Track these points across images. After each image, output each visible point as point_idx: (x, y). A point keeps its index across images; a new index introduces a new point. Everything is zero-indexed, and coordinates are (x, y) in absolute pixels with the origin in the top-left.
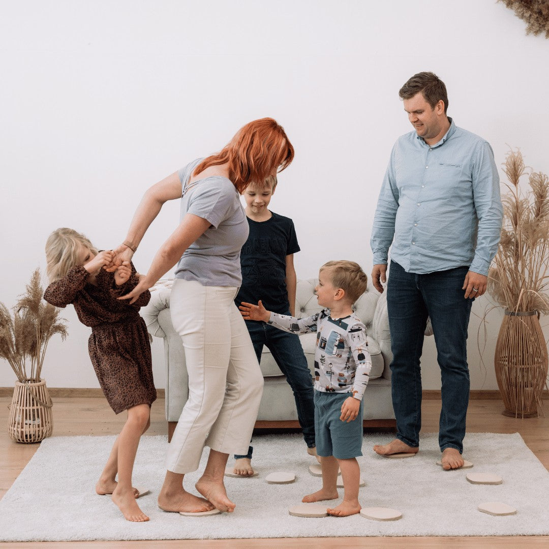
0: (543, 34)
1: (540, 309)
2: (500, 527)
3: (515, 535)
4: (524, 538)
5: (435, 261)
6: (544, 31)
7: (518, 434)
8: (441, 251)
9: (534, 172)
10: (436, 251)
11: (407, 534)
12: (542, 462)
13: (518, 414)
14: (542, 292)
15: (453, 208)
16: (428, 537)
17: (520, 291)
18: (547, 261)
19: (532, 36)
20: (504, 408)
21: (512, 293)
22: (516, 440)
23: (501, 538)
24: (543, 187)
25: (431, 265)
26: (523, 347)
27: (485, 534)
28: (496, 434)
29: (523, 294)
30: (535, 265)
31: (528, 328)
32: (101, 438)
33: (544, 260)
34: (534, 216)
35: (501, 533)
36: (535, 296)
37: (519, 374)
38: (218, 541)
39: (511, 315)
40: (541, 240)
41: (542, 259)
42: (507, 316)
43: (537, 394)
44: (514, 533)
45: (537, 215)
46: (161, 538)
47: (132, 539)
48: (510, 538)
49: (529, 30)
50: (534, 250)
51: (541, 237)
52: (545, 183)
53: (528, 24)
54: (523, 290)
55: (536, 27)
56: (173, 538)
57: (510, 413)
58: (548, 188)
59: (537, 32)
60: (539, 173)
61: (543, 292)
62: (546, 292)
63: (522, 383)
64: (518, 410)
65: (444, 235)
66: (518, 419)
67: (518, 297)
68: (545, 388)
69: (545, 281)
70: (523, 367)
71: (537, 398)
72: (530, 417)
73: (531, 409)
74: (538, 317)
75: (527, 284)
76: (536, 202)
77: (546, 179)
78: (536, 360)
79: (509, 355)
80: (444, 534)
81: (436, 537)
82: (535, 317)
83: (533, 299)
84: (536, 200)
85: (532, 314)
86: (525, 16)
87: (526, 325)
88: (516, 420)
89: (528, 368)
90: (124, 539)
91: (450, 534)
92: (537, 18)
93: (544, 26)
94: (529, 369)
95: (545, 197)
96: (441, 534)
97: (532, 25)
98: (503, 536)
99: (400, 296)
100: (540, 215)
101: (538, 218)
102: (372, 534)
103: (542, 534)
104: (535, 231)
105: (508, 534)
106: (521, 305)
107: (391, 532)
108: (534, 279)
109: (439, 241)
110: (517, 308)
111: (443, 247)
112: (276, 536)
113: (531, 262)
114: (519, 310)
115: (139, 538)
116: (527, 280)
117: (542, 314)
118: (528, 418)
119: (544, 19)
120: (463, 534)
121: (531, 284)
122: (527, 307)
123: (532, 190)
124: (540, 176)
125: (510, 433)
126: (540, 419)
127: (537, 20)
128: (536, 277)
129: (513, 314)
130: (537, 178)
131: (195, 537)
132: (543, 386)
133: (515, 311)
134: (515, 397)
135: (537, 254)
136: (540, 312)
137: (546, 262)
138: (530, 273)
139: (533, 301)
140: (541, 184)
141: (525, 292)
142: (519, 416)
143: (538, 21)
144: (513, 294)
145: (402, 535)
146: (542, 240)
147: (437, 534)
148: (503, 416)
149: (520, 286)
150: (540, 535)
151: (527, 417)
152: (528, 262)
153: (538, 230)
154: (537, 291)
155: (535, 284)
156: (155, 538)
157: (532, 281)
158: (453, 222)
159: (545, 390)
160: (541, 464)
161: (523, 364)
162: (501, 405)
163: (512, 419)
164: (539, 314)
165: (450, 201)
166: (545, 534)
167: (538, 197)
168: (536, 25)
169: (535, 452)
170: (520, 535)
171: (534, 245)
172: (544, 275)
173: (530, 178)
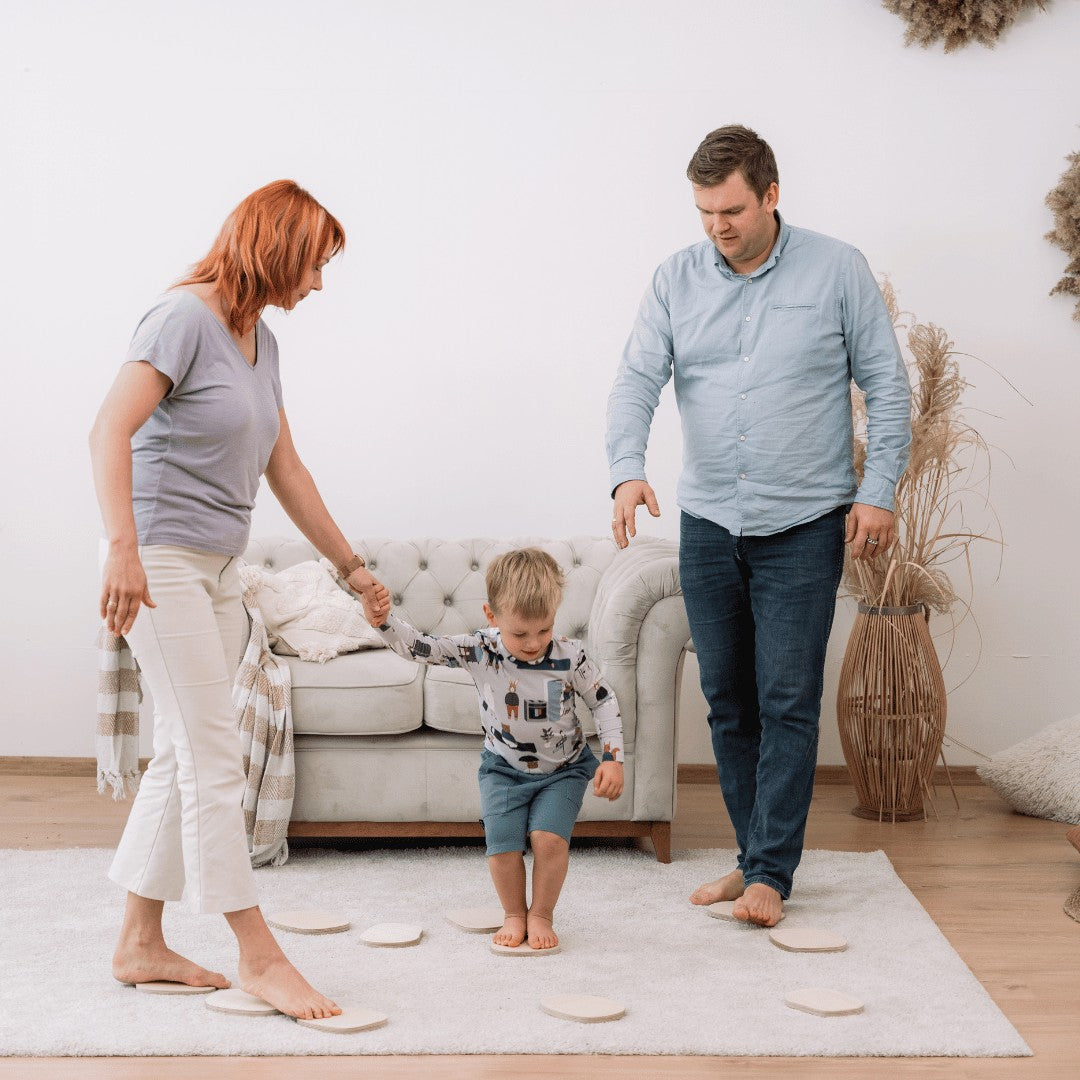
0: (941, 43)
1: (931, 601)
2: (832, 1038)
3: (863, 1054)
4: (883, 1061)
5: (789, 505)
6: (940, 38)
7: (881, 854)
8: (799, 483)
9: (919, 322)
10: (790, 485)
11: (641, 1051)
12: (928, 909)
13: (884, 814)
14: (933, 568)
15: (812, 394)
16: (684, 1058)
17: (890, 563)
18: (943, 503)
19: (917, 49)
20: (855, 802)
21: (873, 569)
22: (876, 865)
23: (835, 1061)
24: (936, 353)
25: (784, 515)
26: (894, 678)
27: (802, 1053)
28: (836, 853)
29: (894, 571)
30: (920, 513)
31: (906, 640)
32: (43, 854)
33: (937, 502)
34: (918, 412)
35: (835, 1051)
36: (920, 574)
37: (887, 734)
38: (260, 1059)
39: (871, 613)
40: (932, 462)
41: (934, 499)
42: (863, 615)
43: (922, 773)
44: (862, 1051)
45: (925, 410)
46: (145, 1053)
47: (87, 1053)
48: (853, 1061)
49: (911, 35)
50: (918, 482)
51: (932, 455)
52: (941, 346)
53: (908, 23)
54: (894, 562)
55: (925, 30)
56: (168, 1053)
57: (868, 811)
58: (946, 355)
59: (927, 40)
60: (928, 326)
61: (937, 567)
62: (942, 568)
63: (892, 750)
64: (885, 806)
65: (802, 451)
66: (885, 824)
67: (885, 578)
68: (940, 762)
69: (939, 545)
70: (894, 717)
71: (923, 781)
72: (909, 820)
73: (910, 803)
74: (927, 618)
75: (903, 550)
76: (922, 384)
77: (943, 339)
78: (921, 703)
79: (866, 694)
80: (717, 1051)
81: (700, 1058)
82: (919, 617)
83: (916, 580)
84: (923, 380)
85: (913, 611)
86: (903, 9)
87: (902, 635)
88: (880, 824)
89: (905, 721)
90: (70, 1053)
91: (731, 1052)
92: (927, 10)
93: (941, 27)
94: (908, 722)
95: (942, 375)
96: (710, 1050)
97: (918, 26)
98: (838, 1057)
99: (705, 577)
100: (931, 410)
101: (925, 417)
102: (570, 1050)
103: (918, 1053)
104: (919, 442)
105: (848, 1053)
106: (890, 593)
107: (608, 1045)
108: (917, 540)
109: (793, 465)
110: (882, 600)
111: (801, 474)
112: (375, 1052)
113: (911, 506)
114: (886, 604)
115: (101, 1053)
116: (903, 542)
117: (933, 612)
118: (904, 821)
119: (941, 12)
120: (756, 1052)
121: (912, 549)
122: (903, 598)
123: (915, 360)
124: (931, 330)
125: (867, 850)
126: (928, 824)
127: (927, 14)
128: (923, 537)
129: (873, 611)
130: (924, 335)
131: (212, 1053)
132: (935, 758)
133: (879, 604)
134: (878, 780)
135: (923, 489)
136: (930, 607)
137: (942, 507)
138: (909, 529)
139: (915, 585)
140: (933, 348)
141: (897, 566)
142: (887, 818)
143: (929, 17)
144: (875, 572)
145: (631, 1052)
146: (935, 461)
147: (702, 1051)
148: (853, 817)
149: (890, 555)
150: (915, 1056)
151: (901, 819)
152: (906, 505)
153: (925, 440)
154: (923, 564)
155: (921, 549)
156: (132, 1053)
157: (913, 544)
158: (816, 421)
159: (940, 767)
160: (925, 913)
161: (894, 713)
162: (851, 796)
163: (874, 824)
164: (928, 611)
165: (805, 380)
166: (925, 1053)
167: (926, 374)
168: (925, 24)
169: (914, 890)
170: (874, 1056)
171: (917, 471)
172: (938, 532)
173: (911, 336)
